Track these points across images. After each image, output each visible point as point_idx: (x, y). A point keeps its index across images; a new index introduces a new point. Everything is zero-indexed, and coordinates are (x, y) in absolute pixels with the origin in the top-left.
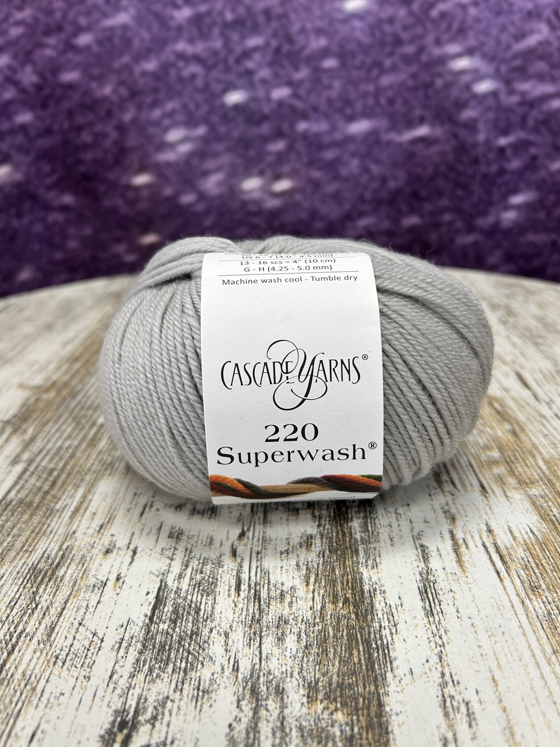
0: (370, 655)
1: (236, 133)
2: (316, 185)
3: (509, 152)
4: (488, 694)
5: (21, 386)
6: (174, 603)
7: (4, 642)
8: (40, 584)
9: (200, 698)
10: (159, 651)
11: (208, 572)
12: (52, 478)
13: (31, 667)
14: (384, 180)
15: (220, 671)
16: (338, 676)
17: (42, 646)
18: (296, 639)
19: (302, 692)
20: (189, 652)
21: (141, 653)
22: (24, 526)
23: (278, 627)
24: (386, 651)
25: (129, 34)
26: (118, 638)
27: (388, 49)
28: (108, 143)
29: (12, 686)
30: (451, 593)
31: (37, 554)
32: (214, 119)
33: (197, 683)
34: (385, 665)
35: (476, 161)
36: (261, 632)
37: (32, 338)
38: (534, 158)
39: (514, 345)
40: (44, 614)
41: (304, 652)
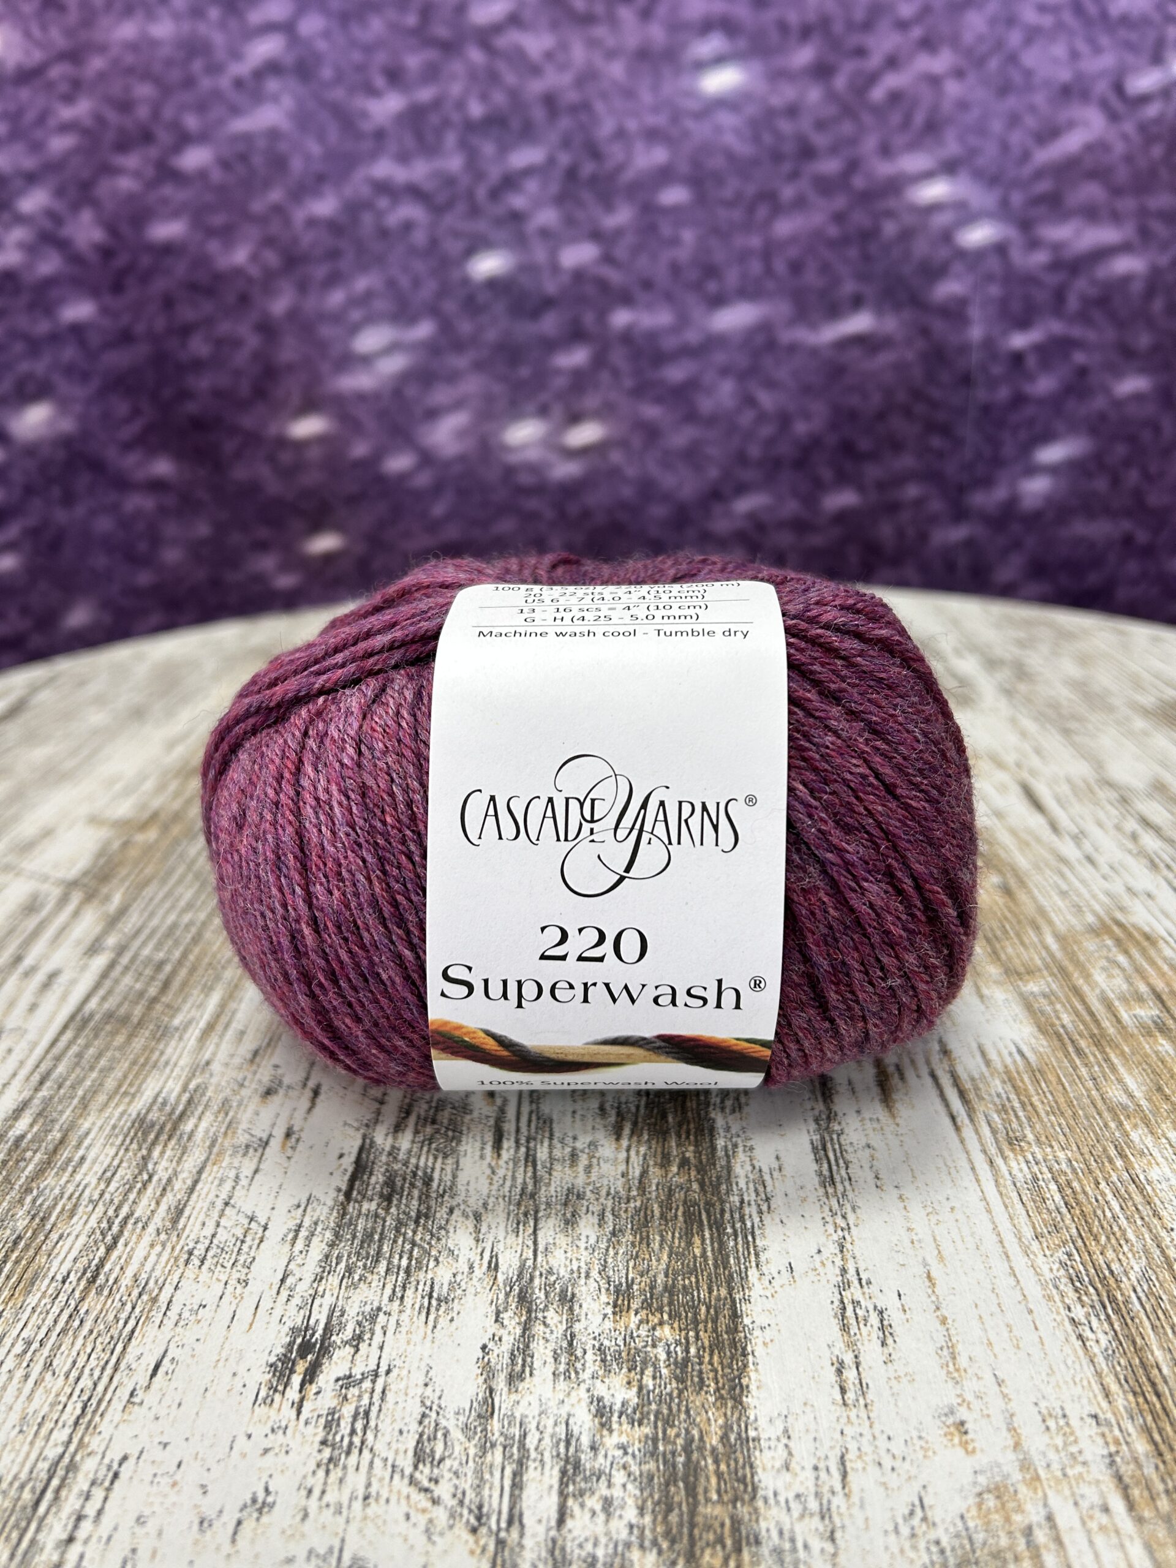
0: (722, 1244)
1: (491, 335)
2: (651, 432)
3: (1031, 361)
4: (918, 1297)
5: (94, 820)
6: (387, 1170)
7: (98, 1232)
8: (154, 1143)
9: (433, 1310)
10: (362, 1242)
11: (445, 1121)
12: (162, 976)
13: (148, 1267)
14: (784, 420)
15: (466, 1270)
16: (667, 1276)
17: (163, 1236)
18: (596, 1221)
19: (604, 1298)
20: (414, 1244)
21: (332, 1245)
22: (117, 1054)
23: (566, 1204)
24: (750, 1238)
25: (283, 147)
26: (292, 1224)
27: (787, 167)
28: (241, 358)
29: (118, 1297)
30: (867, 1151)
31: (144, 1098)
32: (450, 306)
33: (427, 1288)
34: (747, 1258)
35: (966, 380)
36: (536, 1212)
37: (108, 734)
38: (1083, 372)
39: (1024, 734)
40: (164, 1189)
41: (609, 1240)
